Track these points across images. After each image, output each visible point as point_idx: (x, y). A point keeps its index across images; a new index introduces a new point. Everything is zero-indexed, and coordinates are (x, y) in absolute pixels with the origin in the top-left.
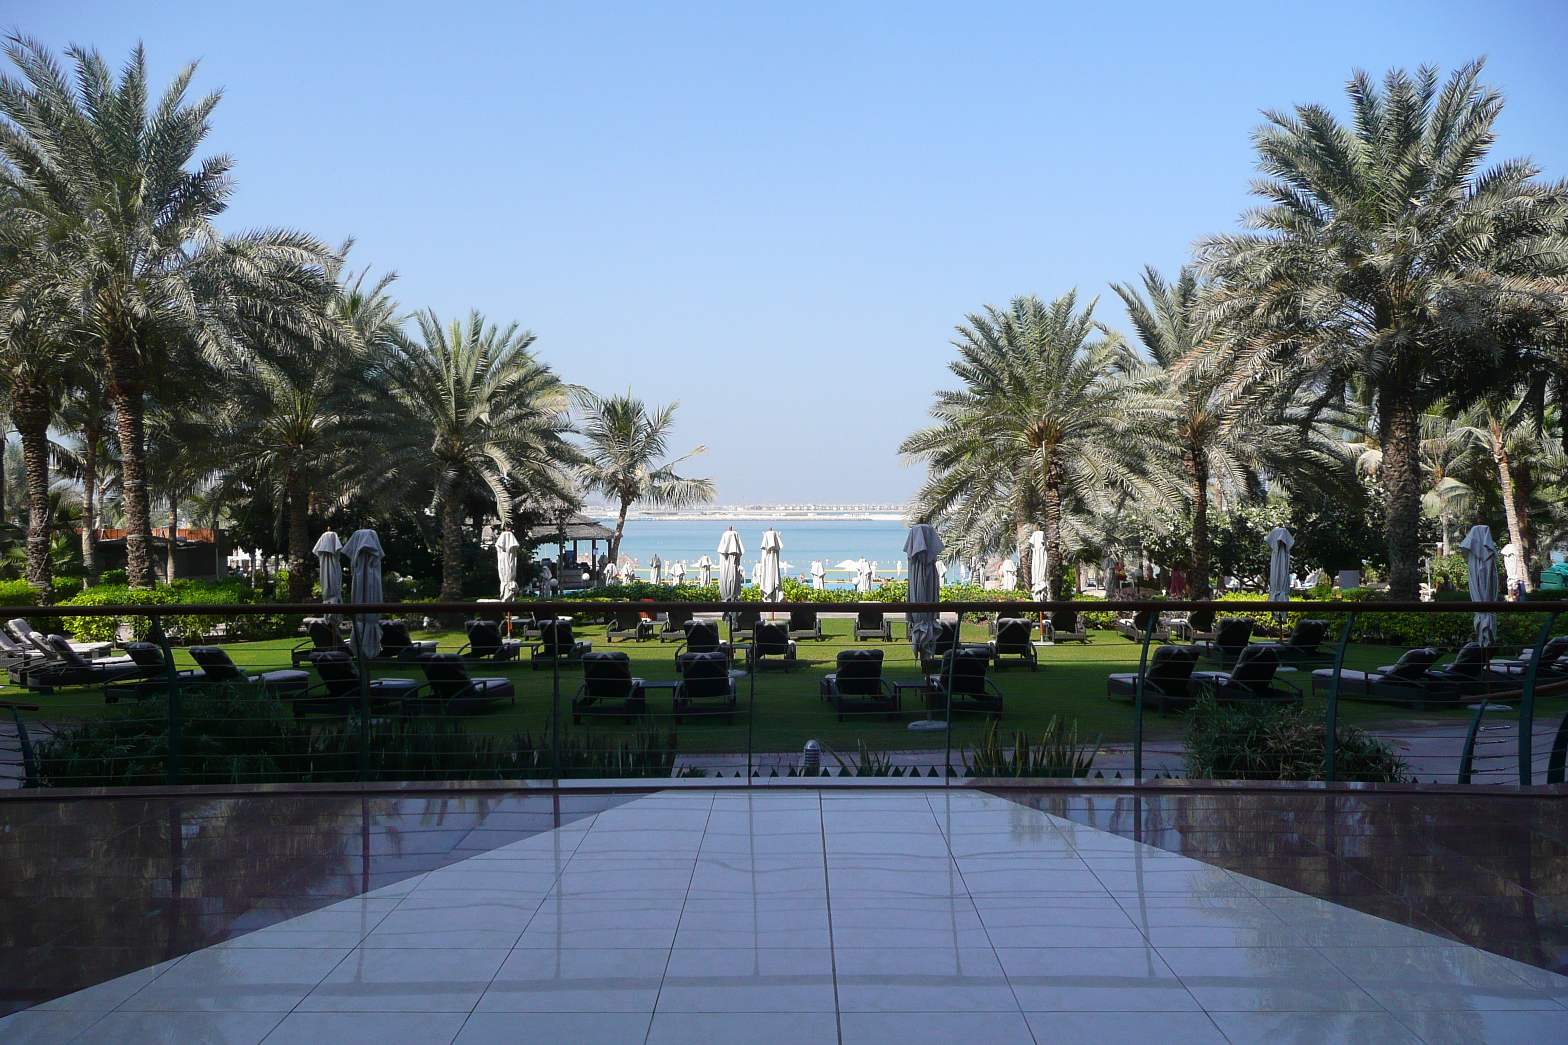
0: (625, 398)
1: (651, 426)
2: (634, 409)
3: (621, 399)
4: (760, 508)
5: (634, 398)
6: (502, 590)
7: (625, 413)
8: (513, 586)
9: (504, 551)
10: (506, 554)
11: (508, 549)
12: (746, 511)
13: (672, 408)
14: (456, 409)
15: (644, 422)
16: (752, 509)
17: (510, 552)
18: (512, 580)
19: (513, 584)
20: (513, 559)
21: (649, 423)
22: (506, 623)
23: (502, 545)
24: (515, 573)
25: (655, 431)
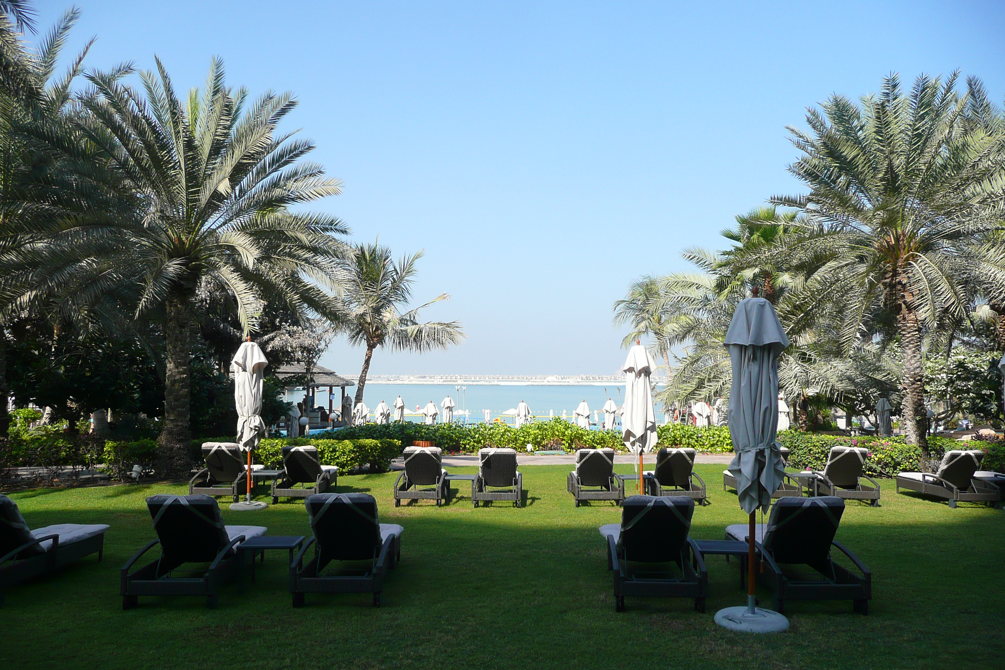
0: (373, 245)
1: (397, 273)
2: (381, 256)
3: (369, 247)
4: (425, 377)
5: (381, 245)
6: (239, 429)
7: (373, 260)
8: (257, 423)
9: (244, 370)
10: (247, 375)
11: (249, 367)
12: (416, 379)
13: (416, 258)
14: (188, 187)
15: (391, 268)
16: (420, 377)
17: (254, 372)
18: (254, 413)
19: (257, 421)
20: (257, 381)
21: (395, 270)
22: (244, 477)
23: (240, 361)
24: (259, 404)
25: (401, 278)
